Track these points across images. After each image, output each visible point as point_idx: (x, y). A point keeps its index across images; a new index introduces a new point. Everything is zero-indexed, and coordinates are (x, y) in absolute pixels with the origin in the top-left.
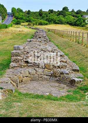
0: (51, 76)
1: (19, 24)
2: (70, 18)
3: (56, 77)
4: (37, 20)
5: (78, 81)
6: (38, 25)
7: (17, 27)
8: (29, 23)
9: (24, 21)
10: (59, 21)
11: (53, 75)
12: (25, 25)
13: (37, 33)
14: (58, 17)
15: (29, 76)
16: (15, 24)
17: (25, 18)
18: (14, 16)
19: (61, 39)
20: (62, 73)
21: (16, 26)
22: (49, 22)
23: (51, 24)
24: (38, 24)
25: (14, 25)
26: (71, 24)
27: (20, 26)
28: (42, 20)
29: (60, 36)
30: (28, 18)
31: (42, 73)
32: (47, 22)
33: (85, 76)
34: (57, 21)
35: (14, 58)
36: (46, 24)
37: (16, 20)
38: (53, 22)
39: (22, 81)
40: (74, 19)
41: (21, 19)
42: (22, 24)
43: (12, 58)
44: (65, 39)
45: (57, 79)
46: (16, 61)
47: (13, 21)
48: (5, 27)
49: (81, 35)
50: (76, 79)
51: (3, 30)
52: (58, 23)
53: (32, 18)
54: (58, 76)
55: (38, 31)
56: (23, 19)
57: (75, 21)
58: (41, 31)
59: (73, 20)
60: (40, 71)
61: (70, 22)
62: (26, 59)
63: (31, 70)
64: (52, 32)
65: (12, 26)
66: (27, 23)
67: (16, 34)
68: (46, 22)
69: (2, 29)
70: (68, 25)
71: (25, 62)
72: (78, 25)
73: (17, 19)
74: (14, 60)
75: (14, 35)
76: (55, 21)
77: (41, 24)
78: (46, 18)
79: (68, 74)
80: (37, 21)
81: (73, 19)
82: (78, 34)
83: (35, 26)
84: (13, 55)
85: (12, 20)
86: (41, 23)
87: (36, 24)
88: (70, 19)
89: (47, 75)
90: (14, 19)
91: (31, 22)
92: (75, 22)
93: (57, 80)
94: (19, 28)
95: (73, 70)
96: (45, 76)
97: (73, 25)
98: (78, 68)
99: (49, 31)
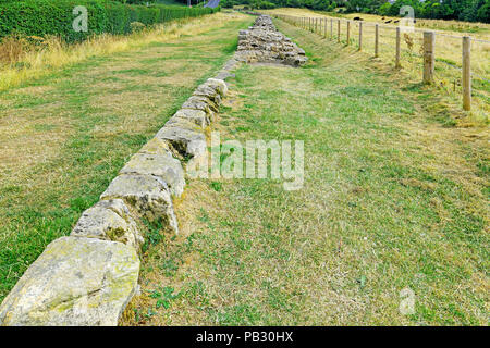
0: (277, 58)
1: (231, 8)
5: (302, 61)
6: (260, 9)
8: (245, 5)
9: (238, 3)
10: (292, 2)
11: (279, 58)
12: (239, 9)
13: (260, 20)
15: (256, 57)
16: (225, 7)
19: (292, 28)
20: (288, 55)
21: (226, 10)
22: (277, 4)
23: (280, 7)
24: (259, 7)
25: (223, 8)
26: (310, 7)
27: (233, 11)
31: (269, 56)
32: (274, 4)
33: (310, 59)
34: (288, 3)
35: (241, 42)
36: (273, 8)
37: (226, 2)
38: (282, 4)
39: (249, 62)
42: (235, 7)
43: (239, 41)
44: (298, 28)
45: (283, 60)
46: (243, 44)
47: (221, 4)
48: (210, 11)
49: (323, 23)
50: (300, 60)
51: (208, 16)
54: (284, 58)
55: (261, 18)
57: (316, 2)
58: (264, 17)
60: (266, 53)
61: (310, 3)
62: (252, 42)
63: (258, 52)
64: (281, 19)
65: (219, 10)
66: (243, 7)
67: (229, 22)
68: (272, 4)
71: (252, 45)
72: (322, 9)
74: (241, 44)
75: (227, 23)
76: (286, 3)
77: (264, 7)
79: (293, 56)
80: (257, 3)
82: (319, 22)
83: (255, 11)
84: (239, 39)
87: (257, 8)
89: (273, 58)
91: (249, 4)
92: (317, 4)
93: (283, 62)
94: (230, 13)
95: (299, 54)
96: (271, 58)
98: (304, 52)
99: (276, 18)
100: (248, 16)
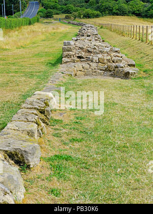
0: (105, 70)
1: (50, 18)
2: (137, 4)
3: (110, 71)
4: (80, 8)
5: (132, 73)
6: (83, 18)
7: (47, 22)
8: (67, 14)
9: (58, 12)
10: (118, 10)
12: (60, 19)
13: (84, 31)
14: (117, 4)
15: (83, 70)
16: (44, 17)
17: (60, 6)
18: (41, 4)
20: (116, 67)
21: (46, 20)
22: (101, 12)
23: (105, 16)
24: (82, 16)
25: (42, 19)
26: (139, 15)
27: (53, 21)
28: (89, 9)
29: (119, 34)
30: (65, 7)
31: (96, 68)
32: (99, 12)
33: (140, 70)
34: (114, 11)
35: (66, 53)
36: (97, 16)
37: (45, 11)
38: (107, 12)
39: (76, 75)
40: (145, 6)
41: (54, 8)
42: (55, 16)
43: (64, 53)
45: (112, 73)
46: (68, 56)
47: (39, 13)
48: (28, 22)
50: (130, 71)
51: (26, 27)
52: (117, 14)
53: (71, 6)
54: (112, 70)
55: (85, 28)
56: (57, 9)
57: (146, 9)
58: (88, 27)
59: (142, 8)
60: (94, 65)
61: (138, 10)
62: (78, 54)
64: (107, 29)
65: (38, 21)
66: (64, 16)
67: (50, 34)
68: (96, 12)
69: (24, 26)
70: (135, 17)
71: (78, 57)
73: (46, 9)
74: (66, 56)
75: (47, 35)
76: (111, 10)
77: (87, 16)
78: (95, 6)
79: (123, 67)
80: (80, 11)
81: (143, 5)
83: (78, 20)
84: (64, 50)
85: (38, 10)
86: (88, 14)
87: (80, 17)
88: (137, 6)
89: (101, 70)
90: (42, 8)
91: (71, 13)
92: (146, 11)
93: (112, 75)
94: (50, 24)
95: (128, 65)
96: (99, 71)
97: (143, 17)
98: (134, 63)
99: (101, 28)
100: (70, 26)
